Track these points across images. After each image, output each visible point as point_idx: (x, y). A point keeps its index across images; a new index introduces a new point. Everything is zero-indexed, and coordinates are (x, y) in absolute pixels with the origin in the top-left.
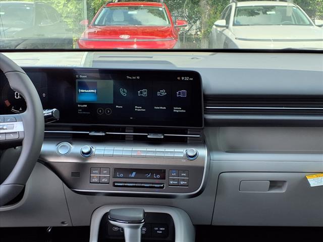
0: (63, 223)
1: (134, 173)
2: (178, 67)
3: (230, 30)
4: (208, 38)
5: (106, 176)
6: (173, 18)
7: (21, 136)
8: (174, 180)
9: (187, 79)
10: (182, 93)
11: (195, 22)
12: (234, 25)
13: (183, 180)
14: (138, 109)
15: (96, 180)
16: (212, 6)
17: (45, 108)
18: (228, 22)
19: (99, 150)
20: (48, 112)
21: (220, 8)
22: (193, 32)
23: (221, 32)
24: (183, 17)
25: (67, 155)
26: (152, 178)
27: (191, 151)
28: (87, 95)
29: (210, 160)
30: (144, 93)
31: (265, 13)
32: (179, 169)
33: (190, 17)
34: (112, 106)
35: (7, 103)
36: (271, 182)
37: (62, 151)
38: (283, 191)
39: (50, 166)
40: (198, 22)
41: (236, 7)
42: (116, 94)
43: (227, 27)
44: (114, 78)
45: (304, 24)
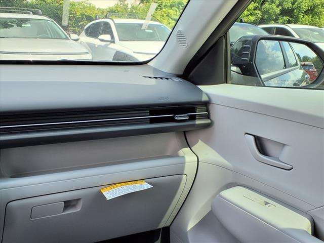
31: (19, 26)
36: (66, 202)
38: (78, 209)
45: (60, 38)
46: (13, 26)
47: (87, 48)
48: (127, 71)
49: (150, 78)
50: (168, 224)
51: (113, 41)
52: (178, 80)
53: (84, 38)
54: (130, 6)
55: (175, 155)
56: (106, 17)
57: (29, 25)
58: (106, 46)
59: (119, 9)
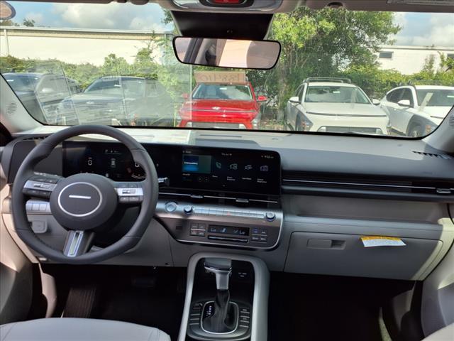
0: (167, 264)
1: (224, 230)
2: (262, 146)
3: (302, 105)
4: (284, 110)
5: (202, 230)
6: (256, 93)
7: (141, 199)
8: (256, 236)
9: (269, 157)
10: (265, 168)
11: (273, 97)
12: (305, 101)
13: (263, 237)
14: (229, 178)
15: (194, 233)
16: (287, 84)
17: (159, 176)
18: (300, 99)
19: (198, 209)
20: (161, 180)
21: (294, 86)
22: (271, 105)
23: (295, 107)
24: (263, 92)
25: (173, 213)
26: (238, 234)
27: (270, 214)
28: (190, 166)
29: (284, 221)
30: (235, 166)
31: (331, 92)
32: (260, 228)
33: (269, 93)
34: (209, 176)
35: (130, 171)
36: (333, 241)
37: (169, 209)
38: (342, 248)
39: (160, 221)
40: (276, 97)
41: (308, 87)
42: (213, 166)
43: (300, 103)
44: (211, 155)
45: (363, 102)
46: (325, 92)
47: (385, 112)
48: (400, 145)
49: (419, 153)
50: (422, 279)
51: (412, 105)
52: (446, 157)
53: (385, 102)
54: (435, 73)
55: (435, 222)
56: (409, 84)
57: (339, 92)
58: (404, 110)
59: (424, 76)
